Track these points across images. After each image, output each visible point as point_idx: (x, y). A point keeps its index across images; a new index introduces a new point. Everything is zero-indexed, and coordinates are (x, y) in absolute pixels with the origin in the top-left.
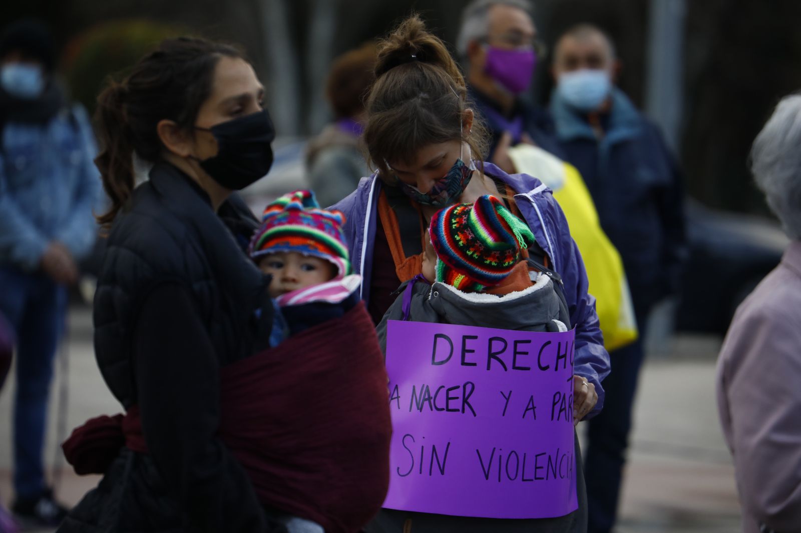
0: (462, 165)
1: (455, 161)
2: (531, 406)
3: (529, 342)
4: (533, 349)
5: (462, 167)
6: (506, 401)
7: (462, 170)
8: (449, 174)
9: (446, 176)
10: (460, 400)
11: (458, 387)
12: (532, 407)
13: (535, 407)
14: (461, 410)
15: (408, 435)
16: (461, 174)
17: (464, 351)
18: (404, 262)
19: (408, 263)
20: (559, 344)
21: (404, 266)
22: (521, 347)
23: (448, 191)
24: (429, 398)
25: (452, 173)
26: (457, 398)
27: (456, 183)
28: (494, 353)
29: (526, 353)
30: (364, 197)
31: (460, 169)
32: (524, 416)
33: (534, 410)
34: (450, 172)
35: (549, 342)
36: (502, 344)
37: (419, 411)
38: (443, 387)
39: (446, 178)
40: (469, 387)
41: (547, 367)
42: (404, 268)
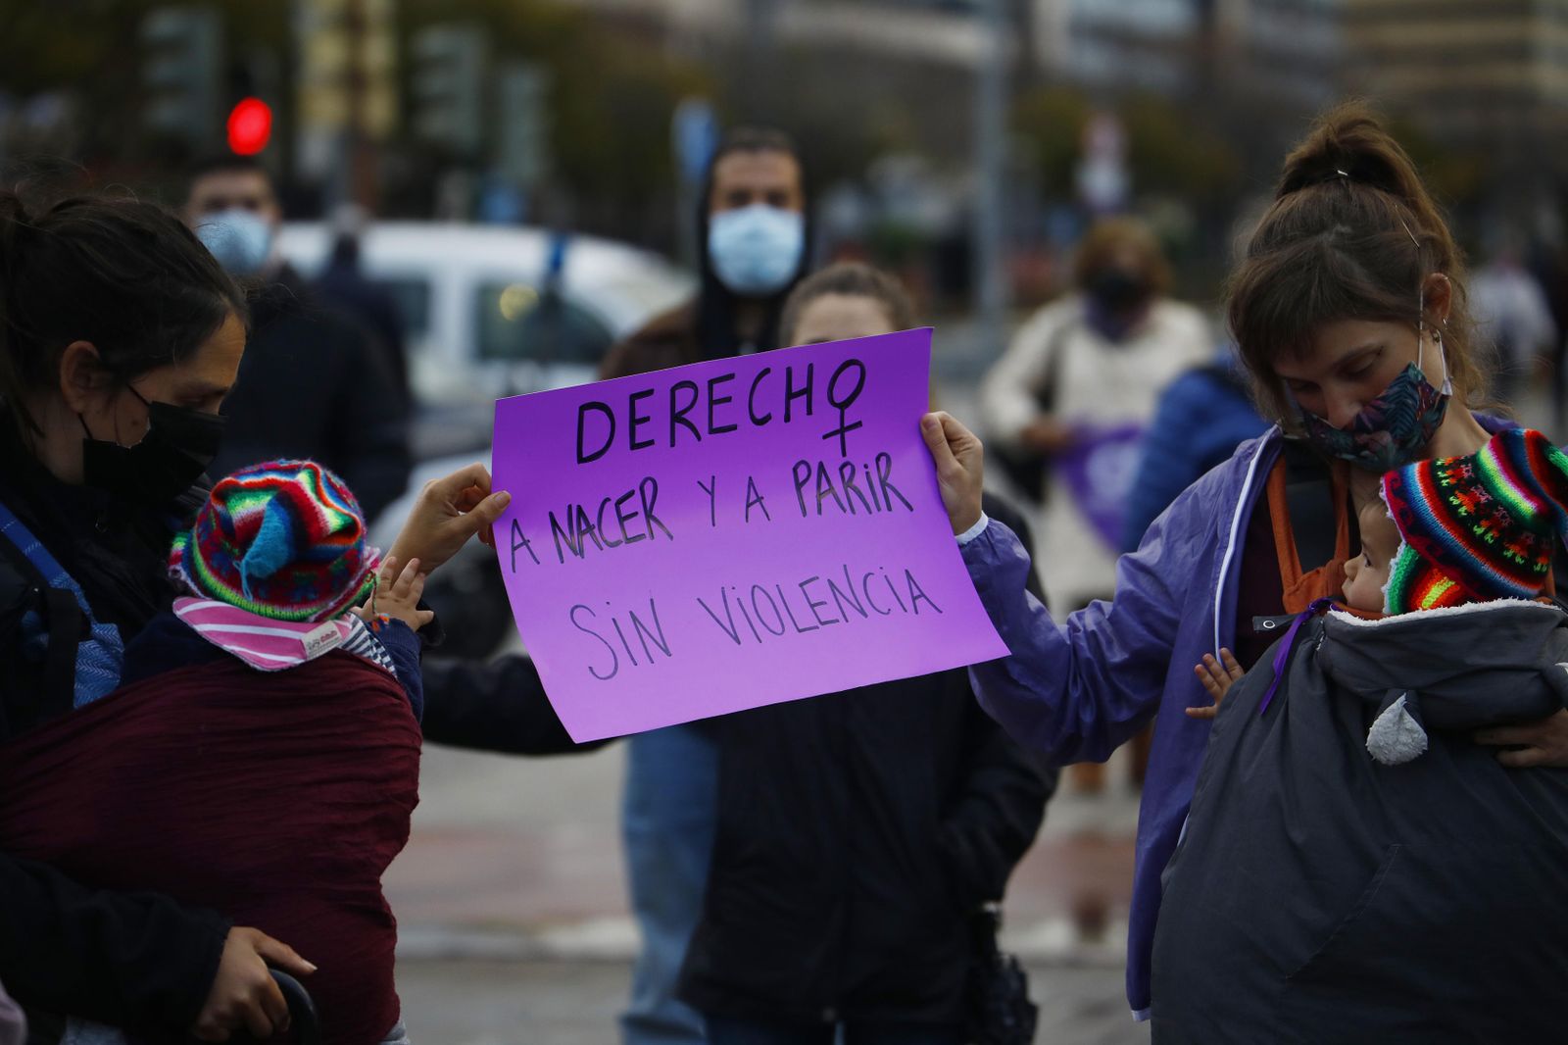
0: (1420, 379)
1: (1404, 367)
2: (753, 497)
3: (731, 376)
4: (737, 389)
5: (1420, 383)
6: (709, 496)
7: (1419, 388)
8: (1391, 392)
9: (1383, 394)
10: (641, 516)
11: (632, 493)
12: (755, 498)
13: (762, 498)
14: (647, 535)
15: (577, 607)
16: (1417, 396)
17: (634, 422)
18: (1299, 581)
19: (1305, 583)
20: (789, 371)
21: (1297, 590)
22: (719, 391)
23: (1391, 433)
24: (590, 528)
25: (1396, 389)
26: (636, 513)
27: (1407, 413)
28: (679, 413)
29: (728, 399)
30: (1242, 470)
31: (1414, 387)
32: (747, 517)
33: (761, 503)
34: (1391, 387)
35: (767, 371)
36: (690, 392)
37: (579, 556)
38: (608, 500)
39: (1383, 399)
40: (649, 488)
41: (767, 418)
42: (1298, 592)
